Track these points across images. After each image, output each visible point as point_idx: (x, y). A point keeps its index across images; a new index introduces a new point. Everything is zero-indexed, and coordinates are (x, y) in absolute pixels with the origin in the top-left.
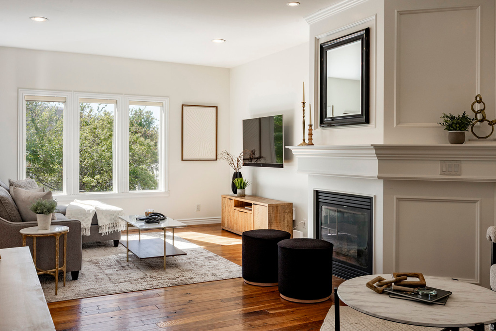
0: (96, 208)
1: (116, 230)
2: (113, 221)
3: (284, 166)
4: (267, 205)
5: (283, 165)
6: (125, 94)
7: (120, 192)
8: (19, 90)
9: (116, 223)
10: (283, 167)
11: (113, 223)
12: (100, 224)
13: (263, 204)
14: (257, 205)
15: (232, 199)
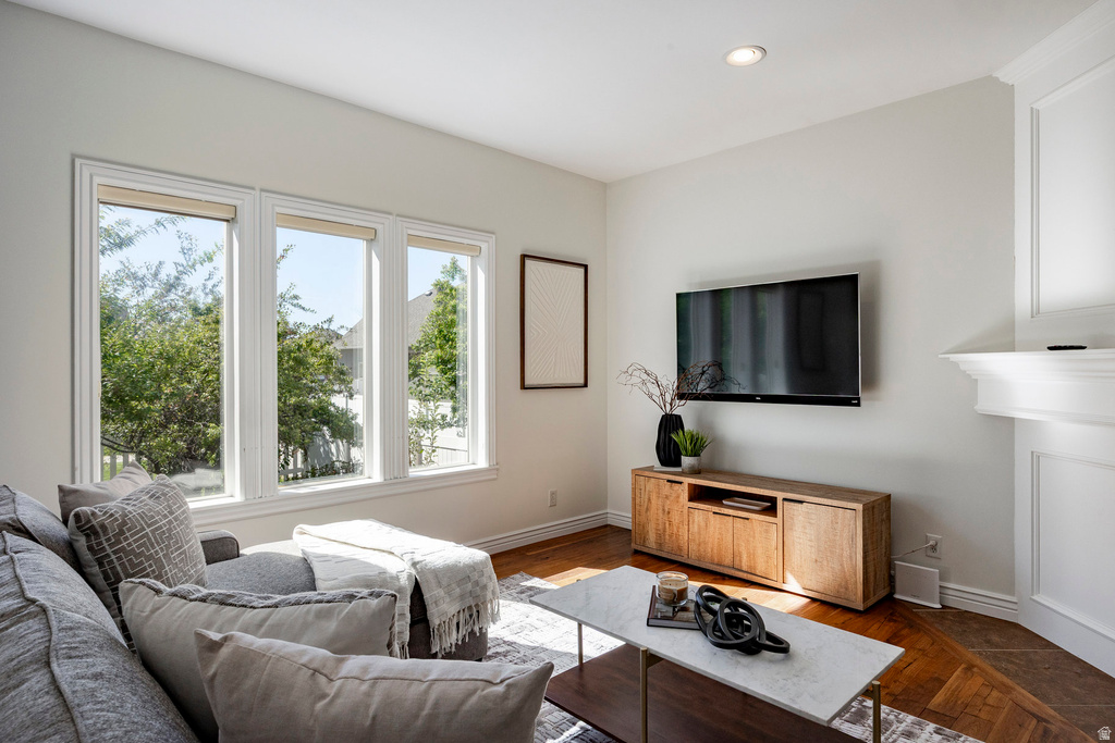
0: (414, 564)
1: (476, 629)
2: (470, 601)
3: (862, 402)
4: (859, 507)
5: (858, 399)
6: (398, 215)
7: (388, 477)
8: (78, 162)
9: (477, 605)
10: (858, 405)
11: (470, 608)
12: (435, 621)
13: (835, 503)
14: (801, 502)
15: (681, 483)
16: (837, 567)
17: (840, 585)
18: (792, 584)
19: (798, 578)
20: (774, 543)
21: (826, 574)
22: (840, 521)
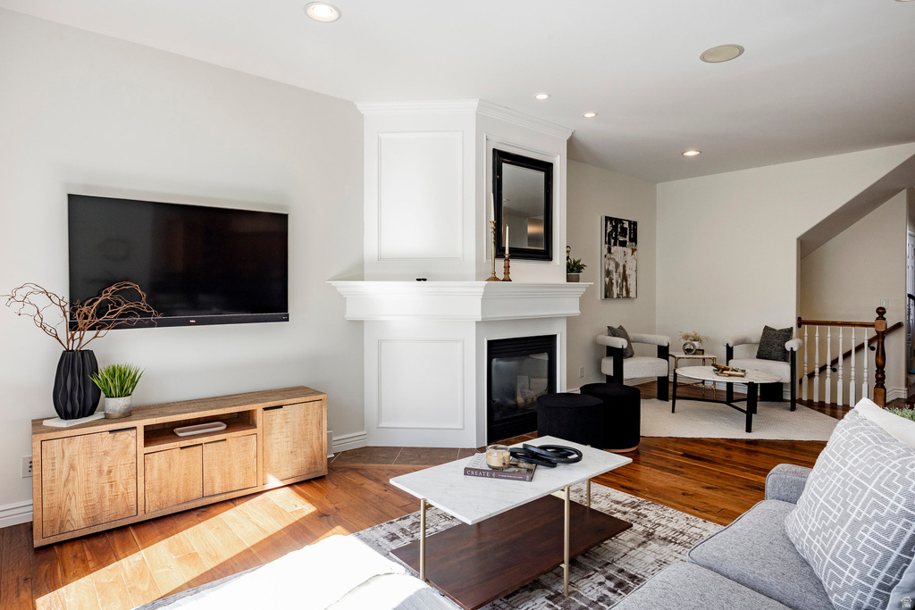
4: (324, 397)
5: (287, 315)
10: (287, 320)
13: (308, 399)
14: (281, 407)
15: (135, 428)
16: (308, 450)
17: (311, 464)
18: (273, 481)
19: (276, 474)
20: (253, 453)
21: (300, 459)
22: (310, 412)
